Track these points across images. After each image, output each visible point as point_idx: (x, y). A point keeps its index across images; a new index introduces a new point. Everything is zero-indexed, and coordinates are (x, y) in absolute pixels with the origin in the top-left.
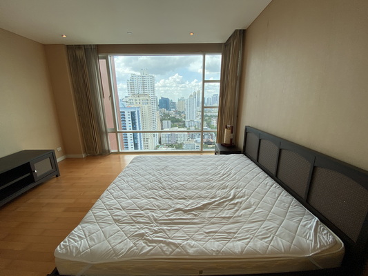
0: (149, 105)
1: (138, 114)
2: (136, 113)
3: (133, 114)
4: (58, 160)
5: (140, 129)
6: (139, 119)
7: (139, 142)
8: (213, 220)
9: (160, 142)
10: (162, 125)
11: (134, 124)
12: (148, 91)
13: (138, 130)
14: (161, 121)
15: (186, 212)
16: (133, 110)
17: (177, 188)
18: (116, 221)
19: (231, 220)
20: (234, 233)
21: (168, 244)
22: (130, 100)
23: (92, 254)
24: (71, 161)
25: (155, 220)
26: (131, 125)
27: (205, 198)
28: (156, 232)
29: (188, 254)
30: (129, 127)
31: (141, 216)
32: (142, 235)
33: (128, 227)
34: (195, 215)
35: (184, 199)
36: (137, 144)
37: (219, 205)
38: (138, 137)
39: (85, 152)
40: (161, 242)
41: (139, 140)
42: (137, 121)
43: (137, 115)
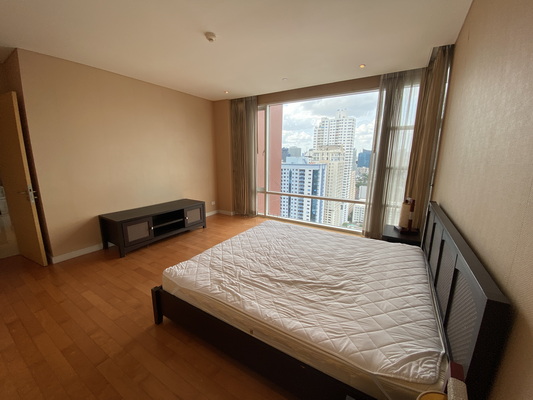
0: (341, 161)
1: (323, 173)
2: (320, 172)
3: (315, 173)
4: (207, 215)
5: (322, 194)
6: (323, 180)
7: (318, 214)
8: (292, 297)
9: (350, 219)
10: (357, 193)
11: (314, 188)
12: (344, 141)
13: (319, 195)
14: (358, 186)
15: (272, 280)
16: (316, 168)
17: (282, 259)
18: (212, 266)
19: (311, 304)
20: (302, 315)
21: (234, 295)
22: (315, 154)
23: (182, 280)
24: (220, 217)
25: (240, 276)
26: (311, 188)
27: (303, 276)
28: (233, 284)
29: (244, 308)
30: (308, 191)
31: (231, 269)
32: (221, 281)
33: (216, 273)
34: (278, 286)
35: (280, 270)
36: (315, 215)
37: (312, 287)
38: (318, 207)
39: (234, 210)
40: (230, 291)
41: (318, 210)
42: (320, 184)
43: (320, 176)
